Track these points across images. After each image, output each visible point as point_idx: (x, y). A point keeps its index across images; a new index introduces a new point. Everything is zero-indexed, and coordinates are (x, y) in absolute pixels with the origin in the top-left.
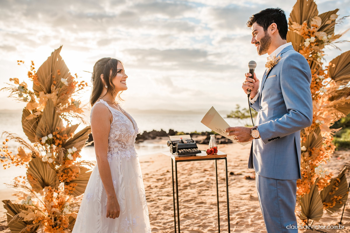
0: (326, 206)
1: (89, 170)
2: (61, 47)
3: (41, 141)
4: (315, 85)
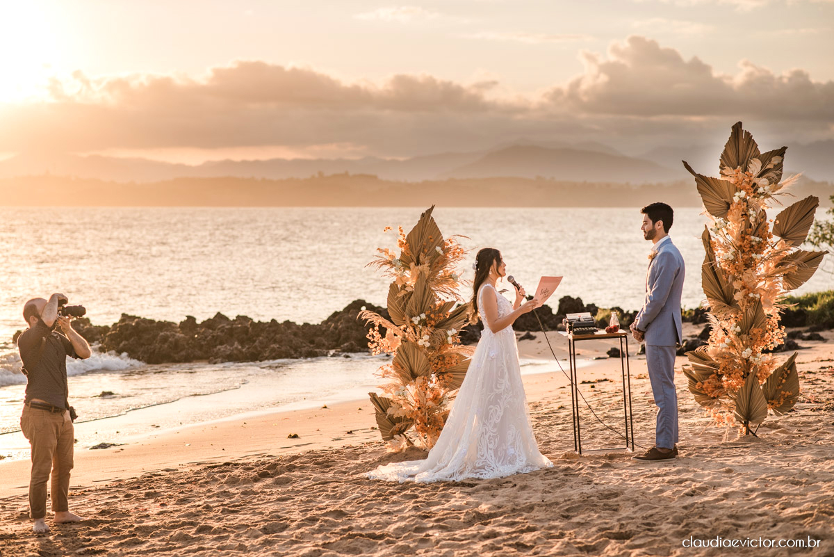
0: (772, 404)
1: (466, 358)
2: (433, 207)
3: (411, 322)
4: (748, 249)
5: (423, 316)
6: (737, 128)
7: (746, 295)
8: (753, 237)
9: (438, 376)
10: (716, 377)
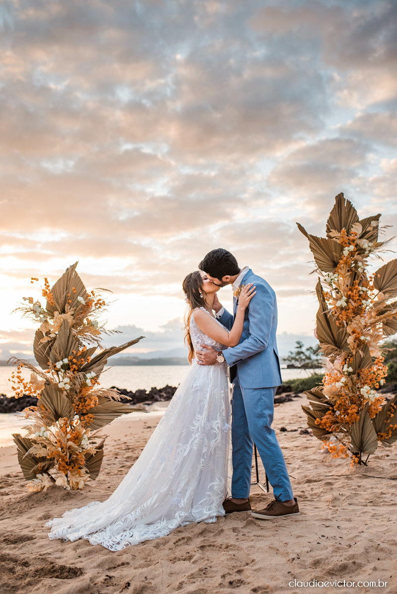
0: (381, 436)
2: (77, 263)
3: (55, 366)
4: (357, 298)
5: (66, 361)
6: (340, 198)
7: (357, 339)
8: (360, 288)
9: (80, 418)
10: (332, 413)
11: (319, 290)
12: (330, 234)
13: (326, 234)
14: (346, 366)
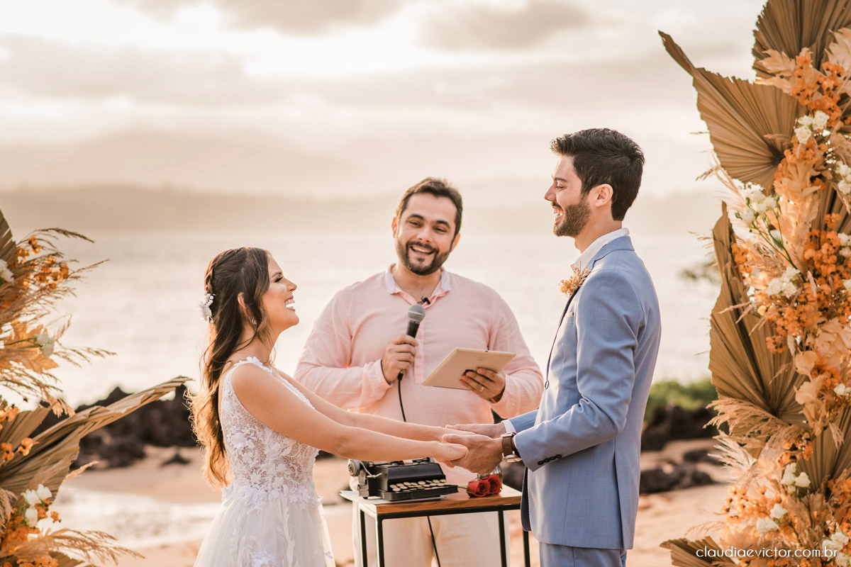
4: (833, 268)
7: (826, 390)
8: (844, 237)
11: (725, 240)
12: (765, 63)
13: (752, 59)
14: (792, 467)
